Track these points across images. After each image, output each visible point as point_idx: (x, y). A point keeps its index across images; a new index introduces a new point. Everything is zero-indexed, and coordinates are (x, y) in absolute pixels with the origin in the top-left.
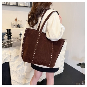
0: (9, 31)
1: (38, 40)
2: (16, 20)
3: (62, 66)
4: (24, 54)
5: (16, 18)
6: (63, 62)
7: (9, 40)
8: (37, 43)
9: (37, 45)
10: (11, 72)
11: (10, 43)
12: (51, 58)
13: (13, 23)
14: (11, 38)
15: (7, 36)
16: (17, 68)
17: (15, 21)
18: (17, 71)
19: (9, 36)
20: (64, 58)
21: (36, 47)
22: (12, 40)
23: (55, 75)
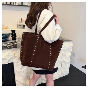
0: (13, 31)
1: (36, 44)
2: (22, 20)
3: (67, 68)
4: (23, 58)
5: (22, 18)
6: (68, 64)
7: (13, 41)
8: (35, 48)
9: (35, 50)
10: (15, 73)
11: (14, 44)
12: (50, 62)
13: (18, 23)
14: (15, 39)
15: (12, 36)
16: (21, 69)
17: (20, 21)
18: (21, 72)
19: (14, 37)
20: (70, 60)
21: (34, 51)
22: (17, 40)
23: (60, 77)
